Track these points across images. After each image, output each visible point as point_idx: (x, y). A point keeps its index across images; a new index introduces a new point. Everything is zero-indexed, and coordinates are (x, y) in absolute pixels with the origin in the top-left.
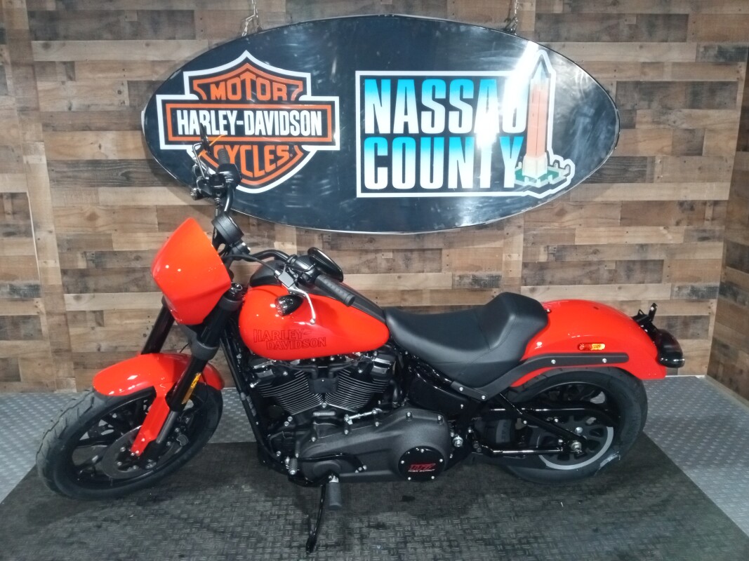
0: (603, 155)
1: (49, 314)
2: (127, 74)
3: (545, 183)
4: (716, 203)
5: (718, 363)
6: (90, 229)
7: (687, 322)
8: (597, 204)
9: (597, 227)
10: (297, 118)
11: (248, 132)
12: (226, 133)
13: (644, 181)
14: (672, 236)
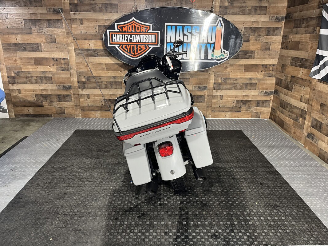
0: (238, 50)
1: (74, 94)
2: (97, 23)
3: (220, 58)
4: (274, 65)
5: (272, 114)
6: (86, 70)
7: (263, 102)
8: (237, 65)
9: (237, 72)
10: (148, 37)
11: (133, 41)
12: (127, 41)
13: (252, 58)
14: (260, 76)
